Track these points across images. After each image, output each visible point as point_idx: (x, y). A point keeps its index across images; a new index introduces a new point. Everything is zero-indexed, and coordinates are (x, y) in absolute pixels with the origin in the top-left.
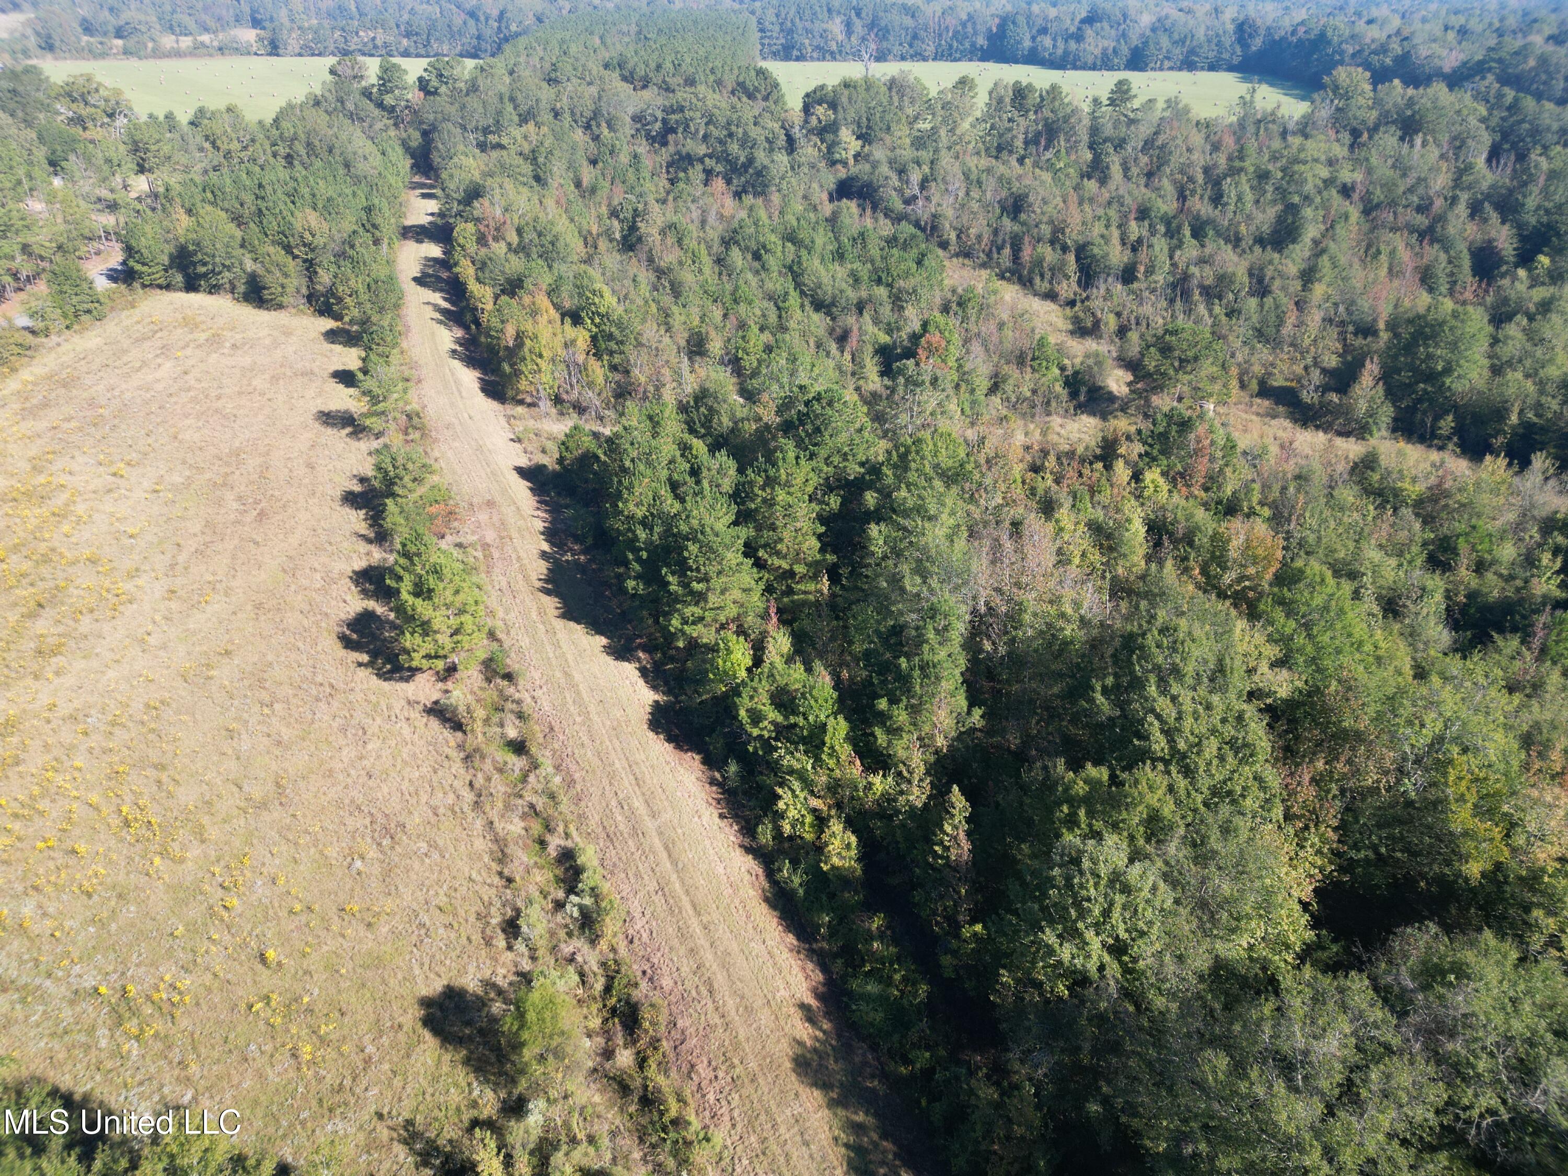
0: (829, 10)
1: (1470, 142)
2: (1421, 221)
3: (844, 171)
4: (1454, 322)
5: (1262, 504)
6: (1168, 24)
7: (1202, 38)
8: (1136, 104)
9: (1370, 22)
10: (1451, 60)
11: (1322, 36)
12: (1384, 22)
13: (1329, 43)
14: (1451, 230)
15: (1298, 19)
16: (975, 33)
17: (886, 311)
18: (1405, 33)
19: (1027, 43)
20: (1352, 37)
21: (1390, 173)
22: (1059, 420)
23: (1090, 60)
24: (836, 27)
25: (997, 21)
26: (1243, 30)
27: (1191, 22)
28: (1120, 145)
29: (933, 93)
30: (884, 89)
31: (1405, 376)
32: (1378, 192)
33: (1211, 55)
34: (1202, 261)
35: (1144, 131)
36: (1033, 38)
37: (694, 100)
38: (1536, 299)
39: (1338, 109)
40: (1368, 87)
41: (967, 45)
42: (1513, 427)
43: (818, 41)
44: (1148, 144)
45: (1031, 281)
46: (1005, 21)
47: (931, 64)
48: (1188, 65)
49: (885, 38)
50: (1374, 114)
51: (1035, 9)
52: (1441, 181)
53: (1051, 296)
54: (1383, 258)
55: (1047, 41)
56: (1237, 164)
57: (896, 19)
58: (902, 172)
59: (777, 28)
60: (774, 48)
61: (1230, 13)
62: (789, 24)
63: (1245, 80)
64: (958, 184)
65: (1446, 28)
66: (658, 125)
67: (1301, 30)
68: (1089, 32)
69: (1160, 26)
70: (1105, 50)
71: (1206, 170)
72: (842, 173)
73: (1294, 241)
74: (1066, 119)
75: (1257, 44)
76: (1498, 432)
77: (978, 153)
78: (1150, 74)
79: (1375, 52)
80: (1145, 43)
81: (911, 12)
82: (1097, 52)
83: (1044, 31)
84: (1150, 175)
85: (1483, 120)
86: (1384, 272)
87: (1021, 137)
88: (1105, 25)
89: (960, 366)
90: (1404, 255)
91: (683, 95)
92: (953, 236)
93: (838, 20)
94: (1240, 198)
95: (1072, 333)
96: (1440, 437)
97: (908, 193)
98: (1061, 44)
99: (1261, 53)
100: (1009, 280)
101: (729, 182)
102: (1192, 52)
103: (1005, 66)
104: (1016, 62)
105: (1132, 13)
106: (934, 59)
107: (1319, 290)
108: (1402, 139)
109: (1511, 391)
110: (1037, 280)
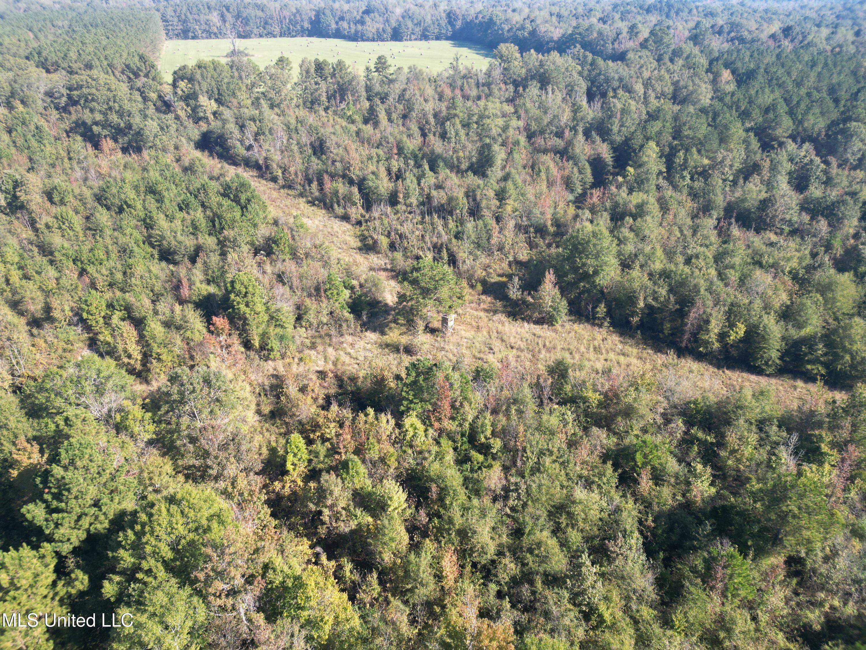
0: (209, 8)
1: (576, 88)
2: (560, 143)
3: (205, 126)
4: (594, 241)
5: (493, 434)
6: (410, 13)
7: (430, 22)
8: (391, 70)
9: (514, 11)
10: (556, 34)
11: (491, 19)
12: (521, 11)
13: (495, 24)
14: (577, 151)
15: (478, 10)
16: (302, 20)
17: (214, 259)
18: (532, 17)
19: (334, 26)
20: (506, 20)
21: (537, 112)
22: (349, 339)
23: (371, 36)
24: (214, 18)
25: (314, 13)
26: (451, 16)
27: (423, 12)
28: (383, 99)
29: (262, 69)
30: (227, 68)
31: (570, 277)
32: (533, 124)
33: (436, 31)
34: (439, 187)
35: (398, 87)
36: (337, 23)
37: (89, 80)
38: (634, 202)
39: (505, 69)
40: (518, 55)
41: (299, 27)
42: (642, 309)
43: (204, 27)
44: (401, 97)
45: (332, 207)
46: (319, 13)
47: (278, 39)
48: (424, 37)
49: (247, 24)
50: (524, 71)
51: (337, 5)
52: (566, 117)
53: (345, 218)
54: (543, 175)
55: (345, 25)
56: (452, 112)
57: (252, 12)
58: (242, 127)
59: (176, 19)
60: (176, 32)
61: (443, 6)
62: (183, 17)
63: (455, 45)
64: (281, 133)
65: (551, 15)
66: (64, 99)
67: (480, 16)
68: (367, 19)
69: (407, 15)
70: (378, 29)
71: (435, 116)
72: (204, 127)
73: (491, 166)
74: (350, 82)
75: (459, 24)
76: (633, 314)
77: (298, 106)
78: (405, 43)
79: (519, 29)
80: (400, 25)
81: (262, 8)
82: (374, 31)
83: (342, 18)
84: (405, 117)
85: (580, 73)
86: (544, 185)
87: (324, 94)
88: (376, 14)
89: (268, 309)
90: (554, 170)
91: (82, 77)
92: (280, 173)
93: (215, 14)
94: (457, 134)
95: (360, 249)
96: (599, 318)
97: (247, 143)
98: (353, 27)
99: (462, 29)
100: (318, 206)
101: (116, 141)
102: (425, 29)
103: (323, 40)
104: (329, 37)
105: (390, 7)
106: (281, 36)
107: (510, 205)
108: (541, 88)
109: (636, 285)
110: (336, 206)
